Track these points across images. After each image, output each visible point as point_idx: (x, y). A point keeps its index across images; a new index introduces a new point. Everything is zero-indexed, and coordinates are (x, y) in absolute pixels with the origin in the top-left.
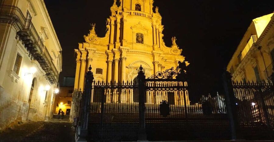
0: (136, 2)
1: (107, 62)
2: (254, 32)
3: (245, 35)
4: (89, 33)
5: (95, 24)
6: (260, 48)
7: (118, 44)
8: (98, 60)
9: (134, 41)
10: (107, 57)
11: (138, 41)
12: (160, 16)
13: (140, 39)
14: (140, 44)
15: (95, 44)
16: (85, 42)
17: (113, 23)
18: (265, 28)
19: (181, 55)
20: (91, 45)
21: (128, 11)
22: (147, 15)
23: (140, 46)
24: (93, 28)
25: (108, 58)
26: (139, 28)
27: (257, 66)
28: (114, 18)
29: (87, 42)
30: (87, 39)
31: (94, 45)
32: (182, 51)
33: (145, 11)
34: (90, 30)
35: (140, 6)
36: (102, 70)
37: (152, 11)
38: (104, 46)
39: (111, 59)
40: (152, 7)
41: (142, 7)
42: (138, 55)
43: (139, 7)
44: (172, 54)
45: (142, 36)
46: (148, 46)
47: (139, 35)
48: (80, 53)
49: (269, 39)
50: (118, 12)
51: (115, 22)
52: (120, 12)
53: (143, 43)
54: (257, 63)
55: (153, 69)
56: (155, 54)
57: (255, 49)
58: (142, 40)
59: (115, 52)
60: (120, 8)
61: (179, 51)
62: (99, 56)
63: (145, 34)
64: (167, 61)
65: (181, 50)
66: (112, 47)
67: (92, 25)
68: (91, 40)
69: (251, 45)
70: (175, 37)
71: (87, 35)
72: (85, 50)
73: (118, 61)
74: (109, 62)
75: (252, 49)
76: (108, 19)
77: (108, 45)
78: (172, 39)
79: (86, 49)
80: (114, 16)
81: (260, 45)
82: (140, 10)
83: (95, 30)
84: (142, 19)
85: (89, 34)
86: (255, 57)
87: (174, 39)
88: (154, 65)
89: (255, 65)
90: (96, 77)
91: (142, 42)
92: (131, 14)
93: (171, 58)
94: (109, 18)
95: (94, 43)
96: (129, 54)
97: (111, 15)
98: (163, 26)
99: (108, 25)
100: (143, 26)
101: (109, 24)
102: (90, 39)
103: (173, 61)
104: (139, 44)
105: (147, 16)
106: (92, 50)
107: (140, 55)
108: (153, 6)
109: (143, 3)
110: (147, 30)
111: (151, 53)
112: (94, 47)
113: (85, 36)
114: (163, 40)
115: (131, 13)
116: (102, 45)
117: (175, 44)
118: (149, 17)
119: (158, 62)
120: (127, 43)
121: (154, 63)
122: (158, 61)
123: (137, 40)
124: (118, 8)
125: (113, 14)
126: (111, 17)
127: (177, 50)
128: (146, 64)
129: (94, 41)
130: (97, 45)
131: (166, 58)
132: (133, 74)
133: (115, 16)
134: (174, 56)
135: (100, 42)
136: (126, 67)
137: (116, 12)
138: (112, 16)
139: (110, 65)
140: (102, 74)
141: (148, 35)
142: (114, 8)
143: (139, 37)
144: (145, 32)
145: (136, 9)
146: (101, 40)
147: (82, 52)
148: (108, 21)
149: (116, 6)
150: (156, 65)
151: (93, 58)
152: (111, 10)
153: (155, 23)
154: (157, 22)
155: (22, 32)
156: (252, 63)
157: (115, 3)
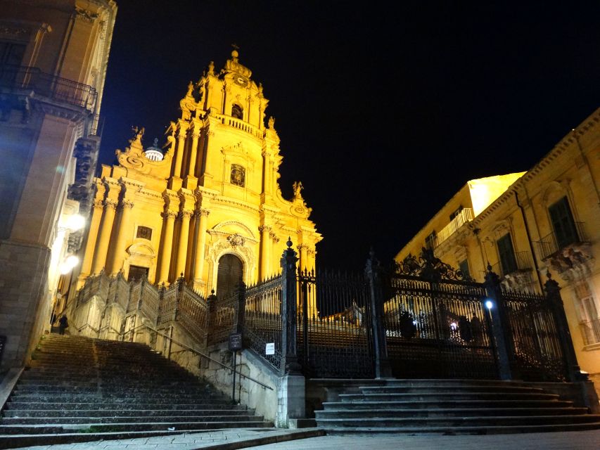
0: (234, 101)
1: (165, 216)
2: (466, 203)
3: (447, 204)
4: (129, 145)
5: (144, 129)
6: (476, 231)
7: (193, 181)
8: (143, 209)
9: (226, 178)
10: (164, 204)
11: (234, 181)
12: (277, 137)
13: (238, 177)
14: (238, 187)
15: (140, 173)
16: (117, 164)
17: (183, 133)
18: (494, 200)
19: (309, 219)
20: (131, 173)
21: (218, 116)
22: (255, 129)
23: (236, 189)
24: (139, 137)
25: (166, 207)
26: (240, 154)
27: (466, 260)
28: (187, 123)
29: (122, 166)
30: (123, 158)
31: (137, 175)
32: (311, 212)
33: (250, 122)
34: (131, 141)
35: (241, 110)
36: (151, 230)
37: (262, 123)
38: (160, 179)
39: (174, 209)
40: (263, 115)
41: (245, 112)
42: (232, 209)
43: (239, 112)
44: (293, 216)
45: (242, 172)
46: (253, 194)
47: (238, 168)
48: (103, 187)
49: (497, 220)
50: (198, 114)
51: (190, 132)
52: (201, 115)
53: (243, 186)
54: (467, 255)
55: (259, 241)
56: (266, 211)
57: (466, 232)
58: (243, 180)
59: (185, 196)
60: (201, 105)
61: (307, 212)
62: (146, 201)
63: (248, 168)
64: (284, 227)
65: (311, 209)
66: (177, 184)
67: (137, 130)
68: (132, 162)
69: (460, 224)
70: (300, 183)
71: (123, 151)
72: (118, 183)
73: (189, 215)
74: (170, 216)
75: (460, 231)
76: (173, 125)
77: (168, 179)
78: (295, 185)
79: (120, 180)
80: (186, 120)
81: (478, 227)
82: (240, 117)
83: (141, 141)
84: (244, 137)
85: (127, 149)
86: (465, 245)
87: (297, 186)
88: (261, 234)
89: (462, 259)
90: (139, 244)
91: (241, 183)
92: (223, 123)
93: (290, 223)
94: (176, 122)
95: (139, 170)
96: (214, 205)
97: (181, 118)
98: (281, 158)
99: (171, 135)
100: (246, 151)
101: (174, 133)
102: (130, 160)
103: (295, 230)
104: (235, 186)
105: (254, 133)
106: (134, 185)
107: (237, 210)
108: (265, 115)
109: (248, 104)
110: (253, 160)
111: (258, 208)
112: (138, 179)
113: (119, 151)
114: (278, 185)
115: (223, 119)
116: (155, 177)
117: (300, 196)
118: (258, 135)
119: (270, 229)
120: (213, 182)
121: (261, 230)
122: (270, 226)
123: (233, 177)
124: (195, 104)
125: (186, 115)
126: (180, 121)
127: (302, 209)
128: (247, 229)
129: (137, 166)
130: (143, 174)
131: (283, 223)
132: (220, 246)
133: (190, 121)
134: (296, 220)
135: (151, 169)
136: (207, 231)
137: (193, 114)
138: (183, 118)
139: (171, 222)
140: (150, 239)
141: (253, 171)
142: (187, 103)
143: (237, 172)
144: (250, 165)
145: (233, 115)
146: (156, 167)
147: (110, 185)
148: (171, 128)
149: (193, 99)
150: (266, 235)
151: (135, 204)
152: (181, 105)
153: (268, 150)
154: (272, 147)
155: (87, 140)
156: (458, 254)
157: (190, 93)
